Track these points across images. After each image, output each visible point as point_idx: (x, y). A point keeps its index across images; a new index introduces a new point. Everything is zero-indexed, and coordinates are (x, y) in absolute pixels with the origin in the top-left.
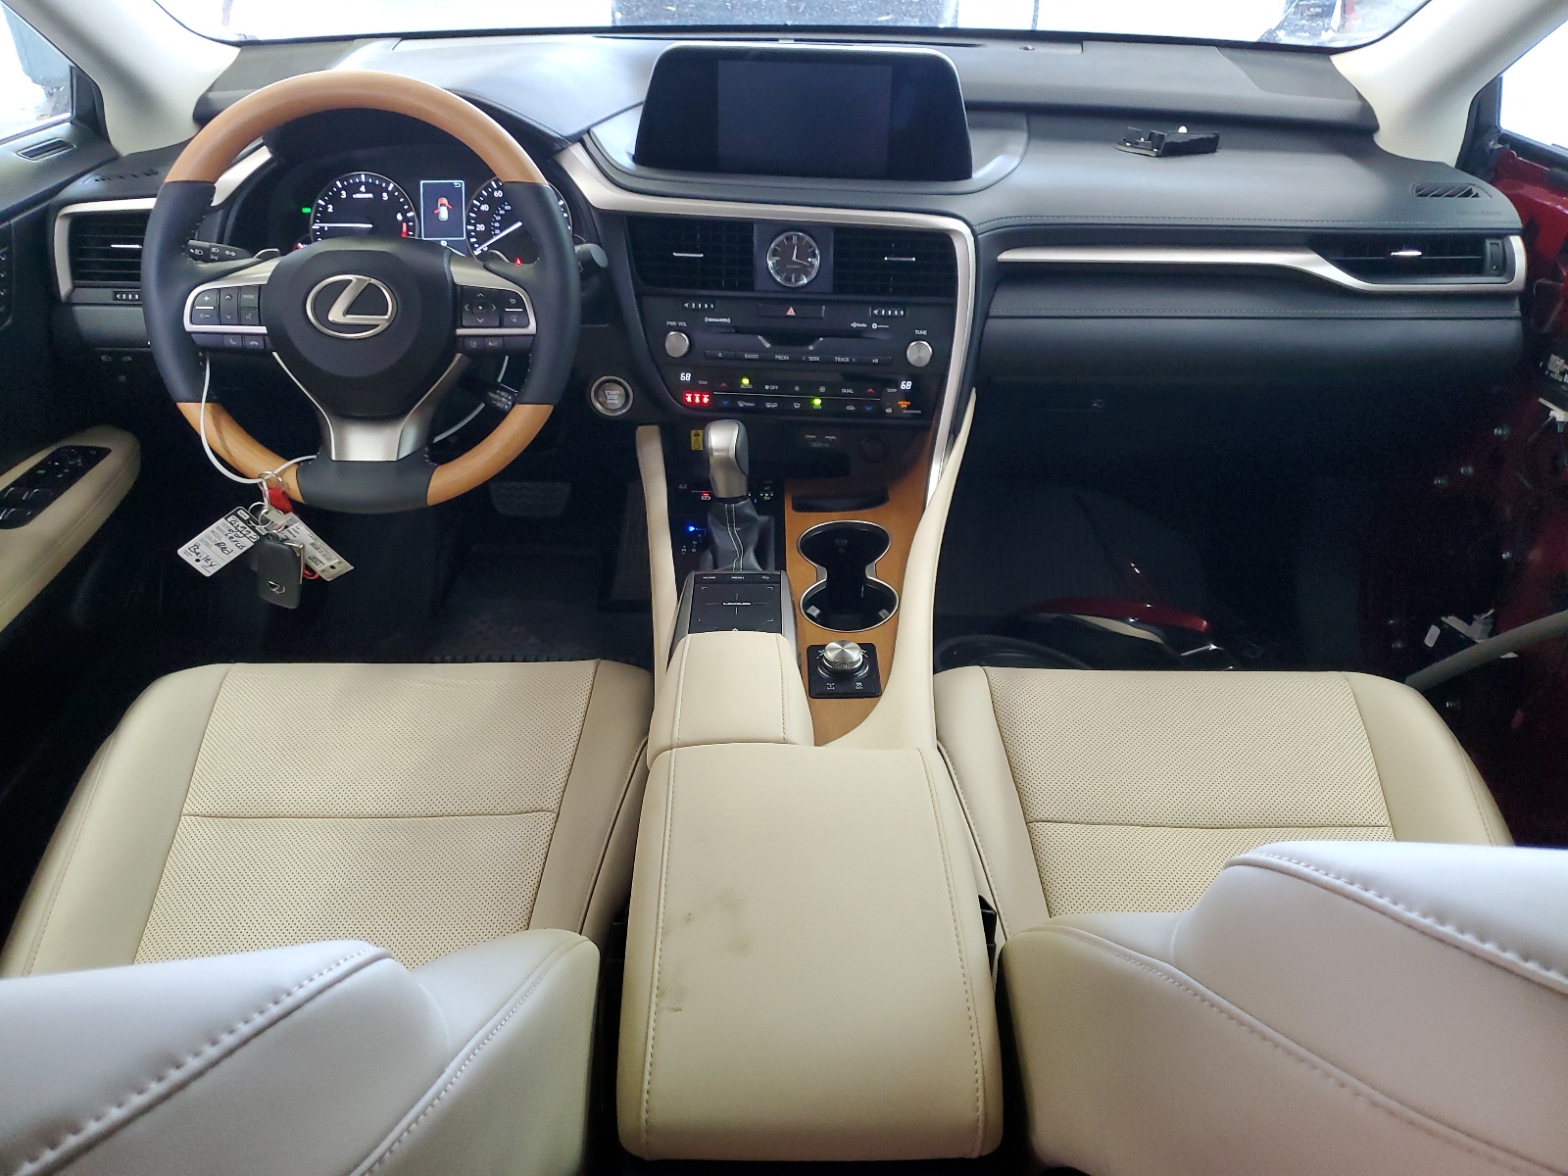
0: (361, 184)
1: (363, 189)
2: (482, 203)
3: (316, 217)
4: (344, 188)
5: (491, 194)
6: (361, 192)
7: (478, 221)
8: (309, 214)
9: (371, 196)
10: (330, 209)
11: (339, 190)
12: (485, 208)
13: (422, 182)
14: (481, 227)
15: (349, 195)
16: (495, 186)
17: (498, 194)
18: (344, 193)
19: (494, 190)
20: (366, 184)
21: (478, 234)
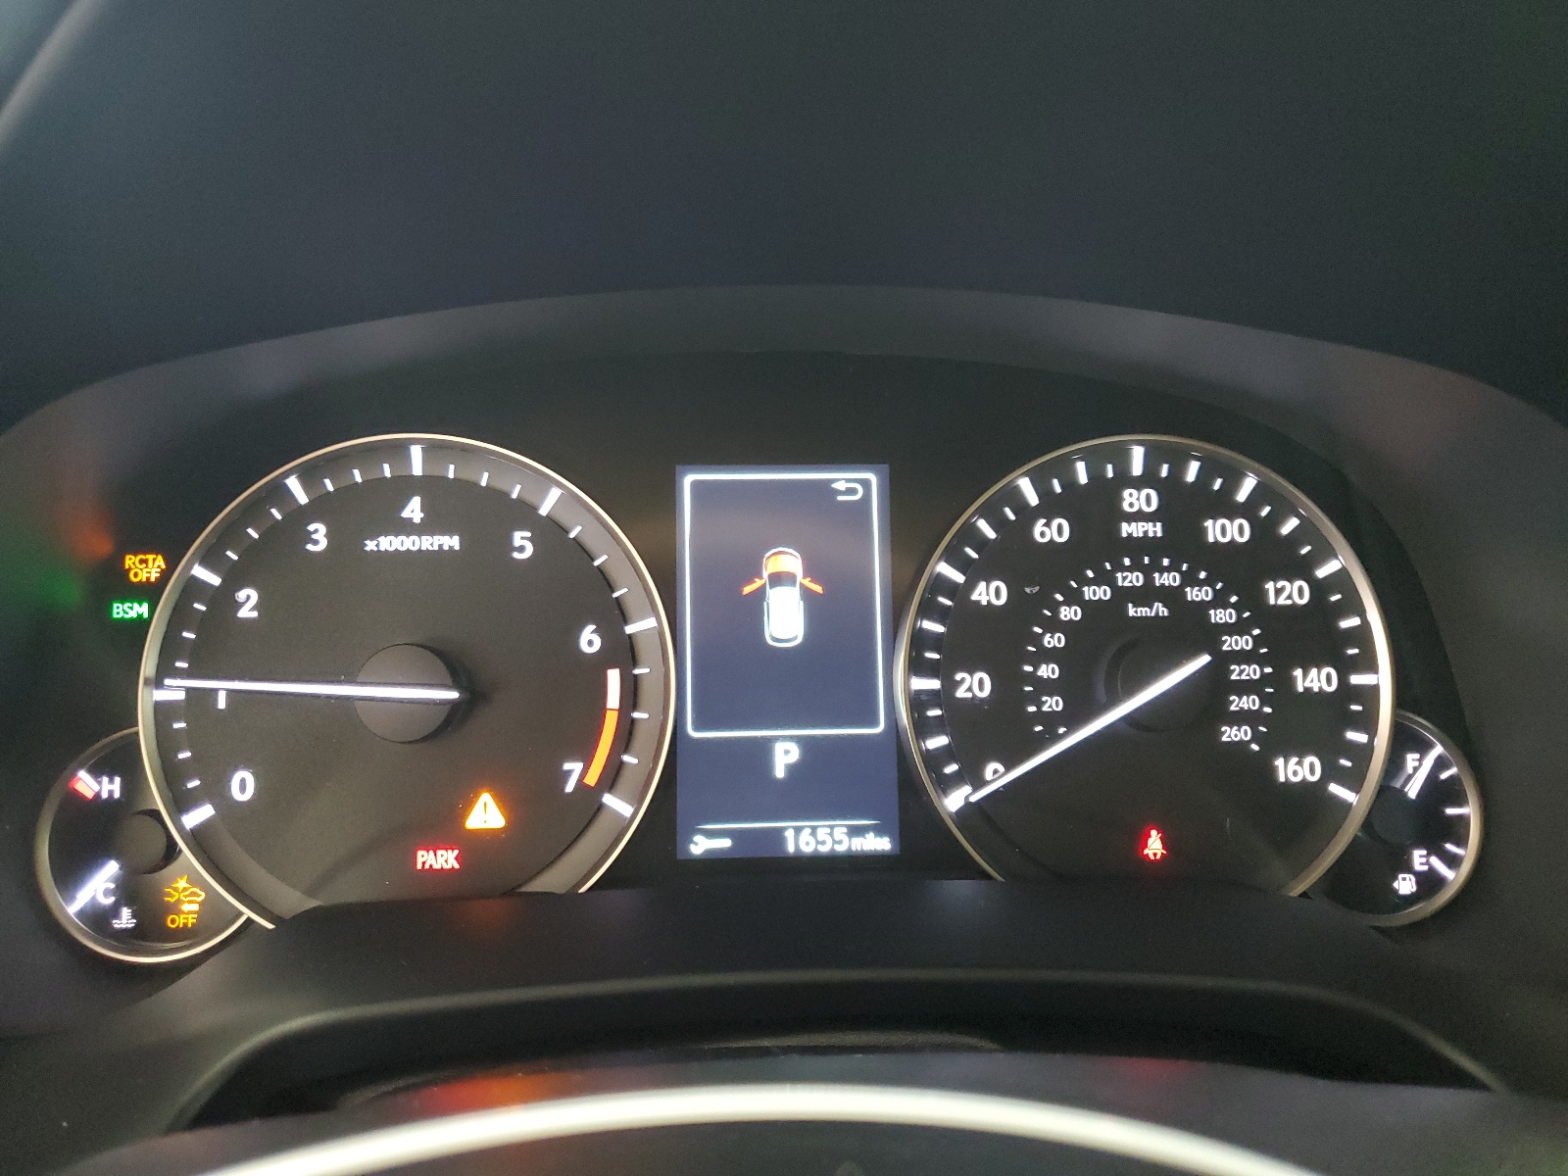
0: (405, 486)
1: (414, 510)
2: (976, 572)
3: (170, 649)
4: (320, 508)
5: (1016, 534)
6: (407, 528)
7: (955, 655)
8: (141, 626)
9: (452, 542)
10: (248, 602)
11: (299, 517)
12: (990, 593)
13: (689, 480)
14: (975, 685)
15: (345, 541)
16: (1033, 499)
17: (1052, 531)
18: (319, 531)
19: (1027, 515)
20: (430, 487)
21: (961, 718)
